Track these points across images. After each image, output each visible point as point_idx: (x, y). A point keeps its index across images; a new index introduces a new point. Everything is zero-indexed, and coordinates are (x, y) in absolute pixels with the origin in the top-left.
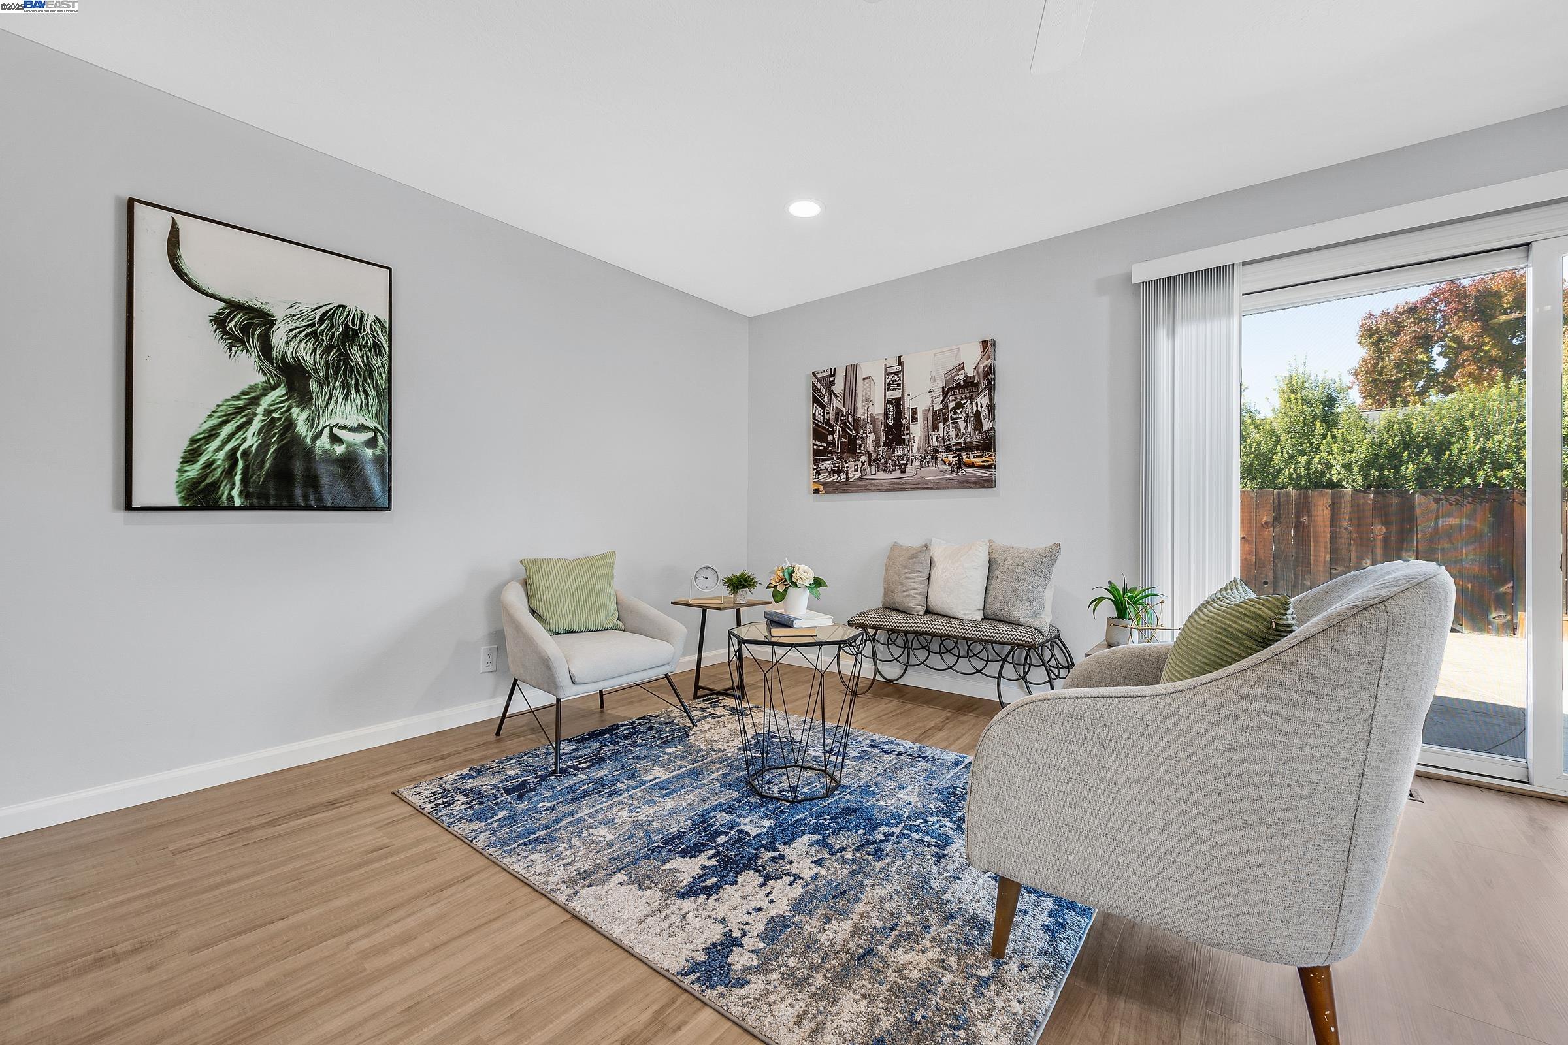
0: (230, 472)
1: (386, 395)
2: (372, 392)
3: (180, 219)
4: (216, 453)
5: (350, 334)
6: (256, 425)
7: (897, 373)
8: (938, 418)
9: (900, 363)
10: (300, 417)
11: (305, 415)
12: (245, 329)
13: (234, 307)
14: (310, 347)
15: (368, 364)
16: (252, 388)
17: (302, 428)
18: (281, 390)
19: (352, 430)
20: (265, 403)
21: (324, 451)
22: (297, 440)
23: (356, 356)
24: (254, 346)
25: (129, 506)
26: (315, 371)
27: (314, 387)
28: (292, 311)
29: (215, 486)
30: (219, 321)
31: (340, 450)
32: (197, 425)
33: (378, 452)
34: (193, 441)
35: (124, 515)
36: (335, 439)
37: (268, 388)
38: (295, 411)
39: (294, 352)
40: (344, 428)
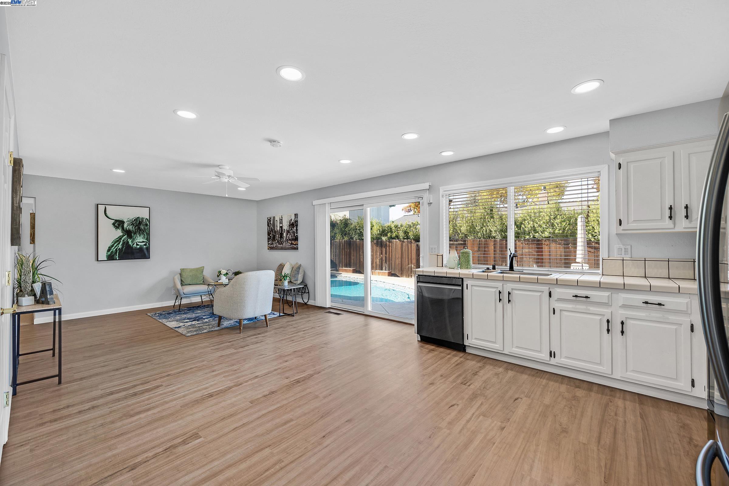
0: (116, 253)
1: (148, 234)
2: (145, 234)
3: (106, 206)
4: (113, 249)
5: (140, 223)
6: (121, 243)
7: (281, 220)
8: (288, 232)
9: (282, 217)
10: (130, 241)
11: (131, 240)
12: (119, 225)
13: (116, 221)
14: (132, 226)
15: (144, 228)
16: (120, 236)
17: (130, 243)
18: (126, 236)
19: (141, 242)
20: (123, 239)
21: (135, 247)
22: (129, 246)
23: (142, 227)
24: (120, 228)
25: (98, 260)
26: (133, 231)
27: (133, 235)
28: (128, 220)
29: (113, 255)
30: (114, 224)
31: (138, 247)
32: (110, 244)
33: (147, 246)
34: (109, 247)
35: (97, 262)
36: (137, 245)
37: (123, 236)
38: (129, 240)
39: (129, 229)
40: (139, 242)
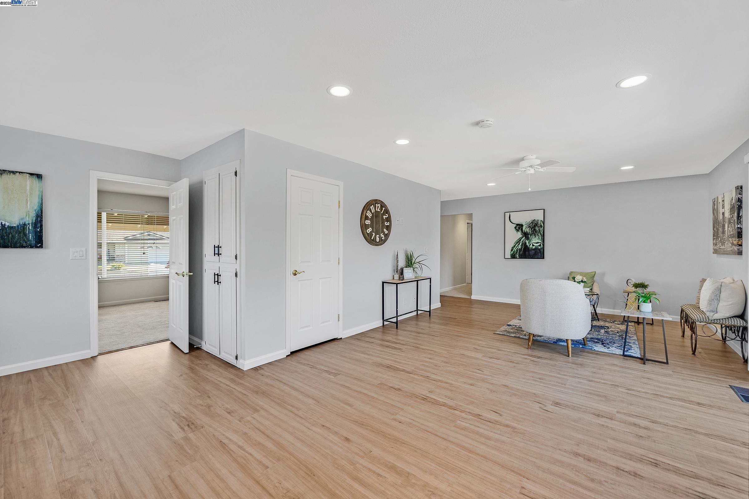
0: (517, 252)
1: (543, 236)
2: (540, 235)
3: (511, 213)
4: (515, 249)
5: (536, 225)
6: (521, 244)
9: (724, 196)
10: (527, 242)
11: (528, 241)
12: (519, 228)
13: (517, 225)
14: (529, 229)
15: (539, 230)
16: (520, 238)
17: (527, 244)
18: (524, 238)
19: (536, 243)
20: (522, 240)
21: (531, 248)
22: (527, 246)
23: (537, 228)
24: (520, 231)
25: (505, 258)
26: (530, 233)
27: (529, 236)
28: (526, 223)
29: (515, 255)
30: (515, 228)
31: (534, 247)
32: (512, 245)
33: (541, 247)
34: (512, 248)
36: (533, 245)
37: (523, 237)
38: (526, 241)
39: (526, 231)
40: (534, 243)
